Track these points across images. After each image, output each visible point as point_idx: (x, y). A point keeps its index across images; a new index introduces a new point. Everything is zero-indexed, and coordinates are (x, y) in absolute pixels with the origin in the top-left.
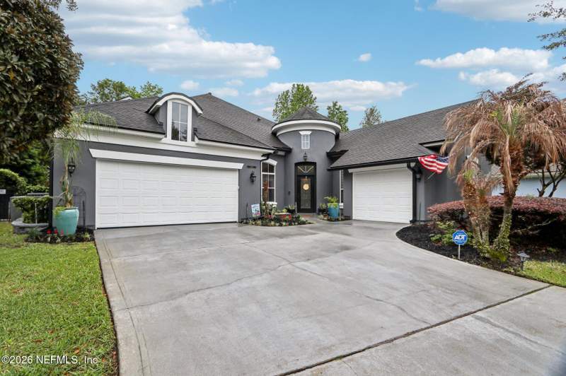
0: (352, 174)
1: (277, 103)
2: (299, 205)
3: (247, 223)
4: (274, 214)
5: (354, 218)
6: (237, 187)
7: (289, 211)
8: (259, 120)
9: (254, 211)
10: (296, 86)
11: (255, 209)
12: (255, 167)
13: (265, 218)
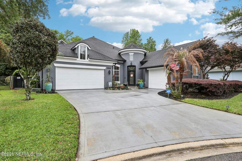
0: (148, 70)
1: (123, 38)
2: (129, 83)
3: (107, 89)
4: (118, 86)
5: (149, 88)
6: (104, 76)
7: (124, 85)
8: (114, 48)
9: (110, 85)
10: (132, 30)
11: (110, 84)
12: (110, 68)
13: (114, 87)
